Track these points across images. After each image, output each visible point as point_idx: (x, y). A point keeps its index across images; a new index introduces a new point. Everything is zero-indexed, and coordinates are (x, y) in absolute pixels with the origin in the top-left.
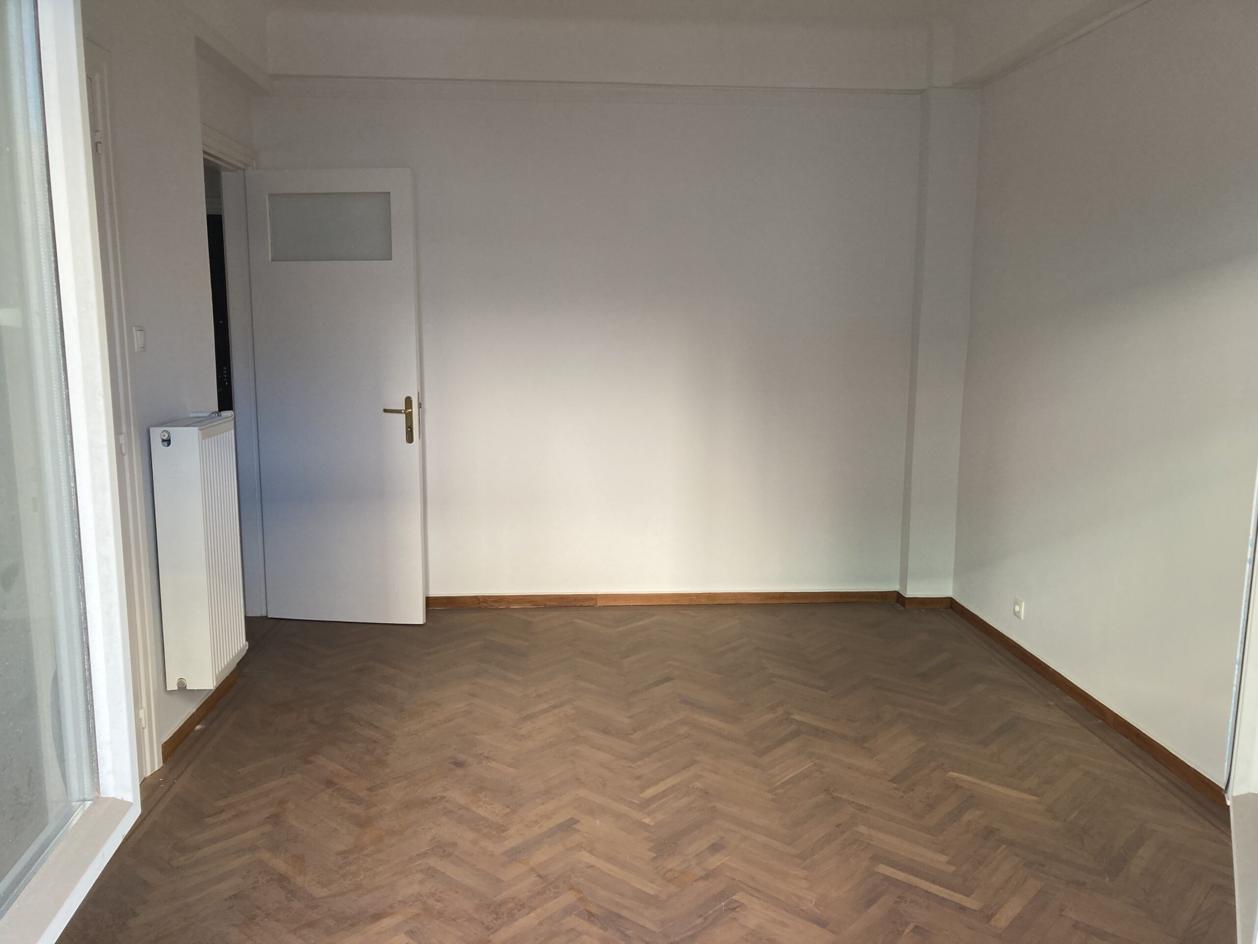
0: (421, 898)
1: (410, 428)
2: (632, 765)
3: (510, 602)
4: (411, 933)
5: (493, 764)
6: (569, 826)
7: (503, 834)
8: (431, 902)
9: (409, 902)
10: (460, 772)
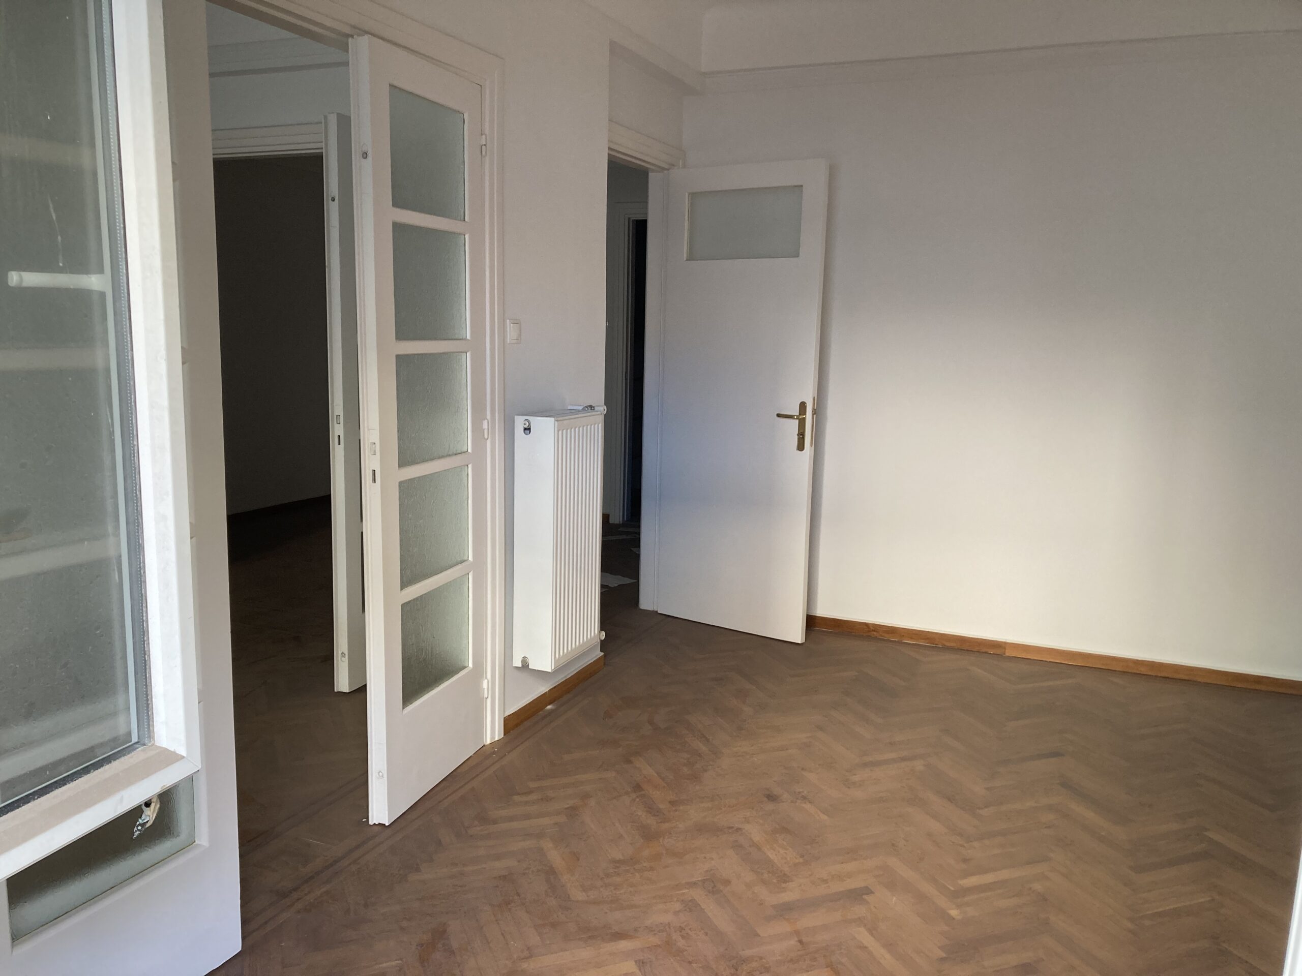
0: (668, 929)
1: (802, 434)
2: (965, 845)
3: (903, 636)
4: (641, 964)
5: (807, 806)
6: (859, 895)
7: (784, 885)
8: (675, 936)
9: (654, 931)
10: (770, 806)
